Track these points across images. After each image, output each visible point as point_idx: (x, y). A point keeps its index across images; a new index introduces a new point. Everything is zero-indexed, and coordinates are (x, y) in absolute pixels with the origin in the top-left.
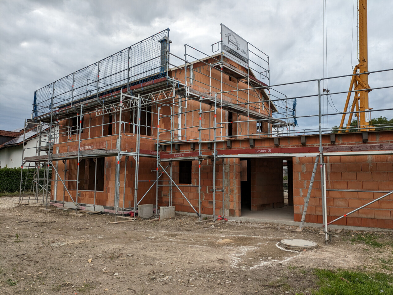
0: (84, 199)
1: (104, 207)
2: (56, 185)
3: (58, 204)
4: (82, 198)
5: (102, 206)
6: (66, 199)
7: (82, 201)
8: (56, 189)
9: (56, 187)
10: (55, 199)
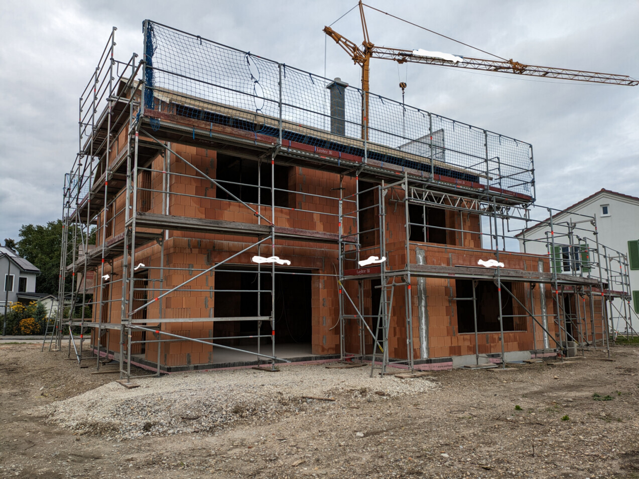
0: (496, 345)
1: (531, 352)
2: (424, 327)
3: (433, 364)
4: (492, 344)
5: (528, 352)
6: (456, 351)
7: (492, 349)
8: (424, 335)
9: (424, 331)
10: (425, 356)
